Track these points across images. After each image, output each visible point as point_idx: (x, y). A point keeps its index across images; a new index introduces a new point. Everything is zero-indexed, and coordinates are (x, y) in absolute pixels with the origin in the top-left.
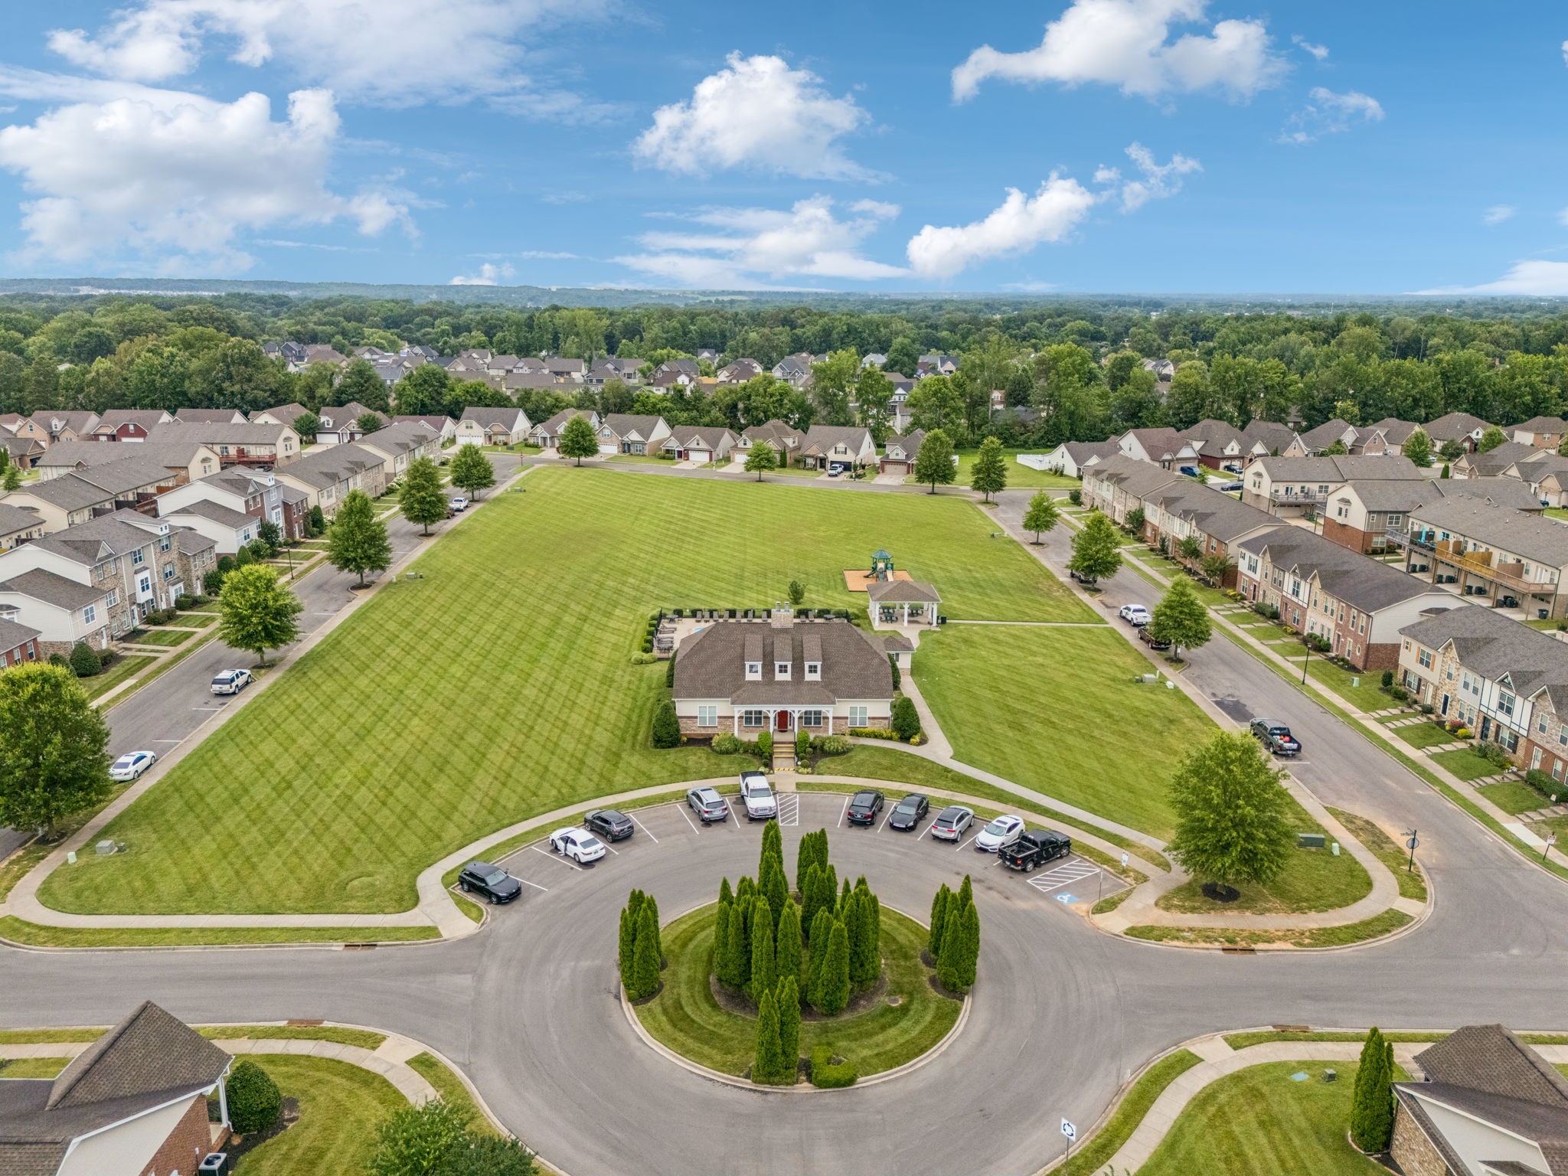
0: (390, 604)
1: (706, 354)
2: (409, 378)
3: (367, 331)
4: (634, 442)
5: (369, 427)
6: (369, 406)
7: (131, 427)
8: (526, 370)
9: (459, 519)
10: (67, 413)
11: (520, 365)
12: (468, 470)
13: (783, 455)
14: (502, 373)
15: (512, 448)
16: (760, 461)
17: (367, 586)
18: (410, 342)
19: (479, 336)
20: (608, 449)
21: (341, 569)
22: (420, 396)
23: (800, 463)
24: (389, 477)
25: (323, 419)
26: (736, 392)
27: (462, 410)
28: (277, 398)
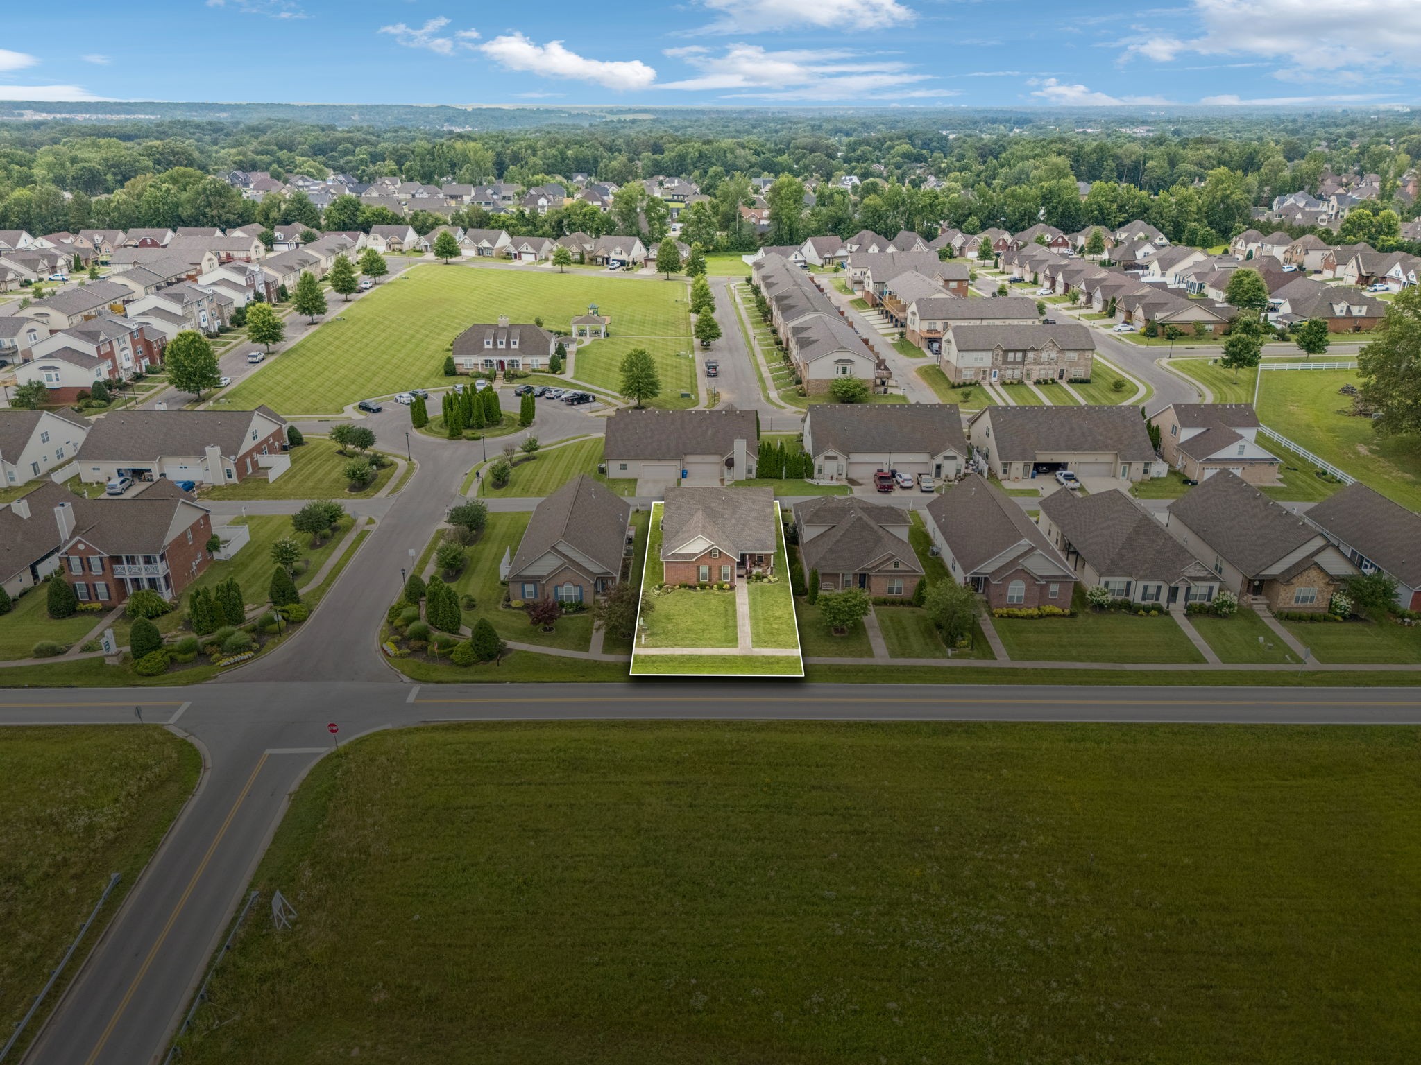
0: (328, 331)
1: (580, 178)
2: (334, 204)
3: (299, 159)
4: (485, 248)
5: (308, 238)
6: (307, 225)
7: (149, 241)
8: (425, 195)
9: (366, 293)
10: (104, 231)
11: (421, 191)
12: (371, 264)
13: (582, 256)
14: (409, 197)
15: (404, 253)
16: (562, 259)
17: (316, 324)
18: (335, 170)
19: (391, 165)
20: (468, 253)
21: (301, 314)
22: (342, 218)
23: (593, 261)
24: (324, 270)
25: (277, 234)
26: (561, 212)
27: (371, 227)
28: (243, 219)
